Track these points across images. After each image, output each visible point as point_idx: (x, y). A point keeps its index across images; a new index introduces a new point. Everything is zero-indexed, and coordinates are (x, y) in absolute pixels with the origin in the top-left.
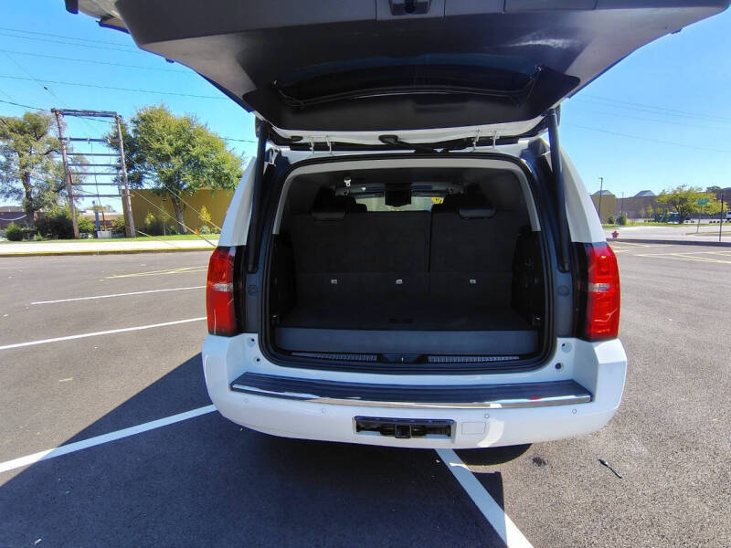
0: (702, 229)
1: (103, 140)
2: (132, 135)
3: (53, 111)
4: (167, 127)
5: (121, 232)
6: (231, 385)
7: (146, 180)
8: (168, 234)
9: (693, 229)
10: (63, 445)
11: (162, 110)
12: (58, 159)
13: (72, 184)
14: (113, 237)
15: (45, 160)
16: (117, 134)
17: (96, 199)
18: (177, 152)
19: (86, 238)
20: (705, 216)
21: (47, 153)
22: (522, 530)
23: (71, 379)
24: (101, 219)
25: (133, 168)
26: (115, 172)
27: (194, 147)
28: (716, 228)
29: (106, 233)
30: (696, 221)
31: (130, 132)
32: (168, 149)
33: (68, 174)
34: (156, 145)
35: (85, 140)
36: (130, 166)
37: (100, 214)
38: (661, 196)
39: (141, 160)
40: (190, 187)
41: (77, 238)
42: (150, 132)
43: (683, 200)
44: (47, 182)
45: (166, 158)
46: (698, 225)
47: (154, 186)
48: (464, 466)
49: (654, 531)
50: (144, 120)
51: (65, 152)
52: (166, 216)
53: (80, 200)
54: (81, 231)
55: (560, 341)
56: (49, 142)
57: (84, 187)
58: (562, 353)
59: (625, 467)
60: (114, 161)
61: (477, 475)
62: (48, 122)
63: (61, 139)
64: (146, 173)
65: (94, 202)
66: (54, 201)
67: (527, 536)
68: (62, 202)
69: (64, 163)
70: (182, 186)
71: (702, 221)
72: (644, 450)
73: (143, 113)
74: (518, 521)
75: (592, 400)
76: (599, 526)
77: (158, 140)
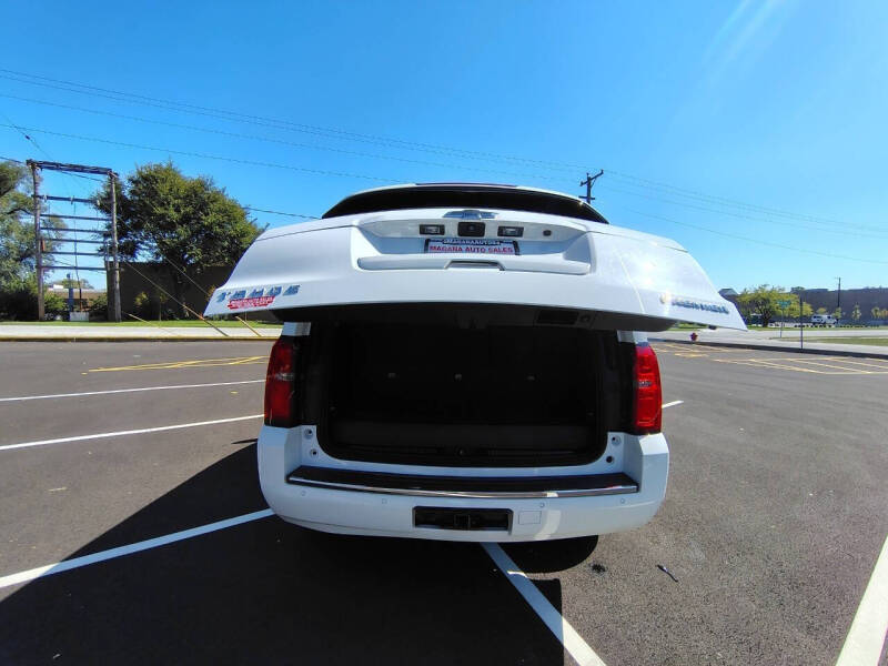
0: (786, 333)
1: (91, 201)
2: (129, 197)
3: (29, 162)
4: (175, 189)
5: (101, 314)
6: (288, 477)
7: (141, 252)
8: (164, 319)
9: (777, 333)
10: (67, 559)
11: (169, 169)
12: (27, 220)
13: (43, 252)
14: (90, 321)
15: (8, 220)
16: (109, 195)
17: (73, 271)
18: (185, 220)
19: (53, 320)
20: (789, 319)
21: (12, 212)
22: (579, 631)
23: (64, 488)
24: (76, 297)
25: (125, 235)
26: (102, 240)
27: (207, 214)
28: (797, 333)
29: (83, 315)
30: (780, 324)
31: (126, 193)
32: (174, 216)
33: (39, 239)
34: (159, 210)
35: (68, 199)
36: (122, 234)
37: (76, 291)
38: (742, 295)
39: (137, 227)
40: (198, 263)
41: (42, 320)
42: (153, 194)
43: (766, 301)
44: (8, 248)
45: (171, 227)
46: (781, 329)
47: (151, 259)
48: (523, 574)
49: (704, 628)
50: (145, 179)
51: (38, 212)
52: (163, 295)
53: (50, 272)
54: (47, 310)
55: (611, 435)
56: (15, 199)
57: (57, 257)
58: (613, 447)
59: (681, 572)
60: (101, 226)
61: (535, 582)
62: (19, 175)
63: (35, 196)
64: (142, 243)
65: (68, 276)
66: (14, 272)
67: (583, 637)
68: (25, 274)
69: (36, 225)
70: (187, 260)
71: (787, 325)
72: (702, 556)
73: (145, 172)
74: (575, 623)
75: (638, 490)
76: (653, 625)
77: (162, 205)
